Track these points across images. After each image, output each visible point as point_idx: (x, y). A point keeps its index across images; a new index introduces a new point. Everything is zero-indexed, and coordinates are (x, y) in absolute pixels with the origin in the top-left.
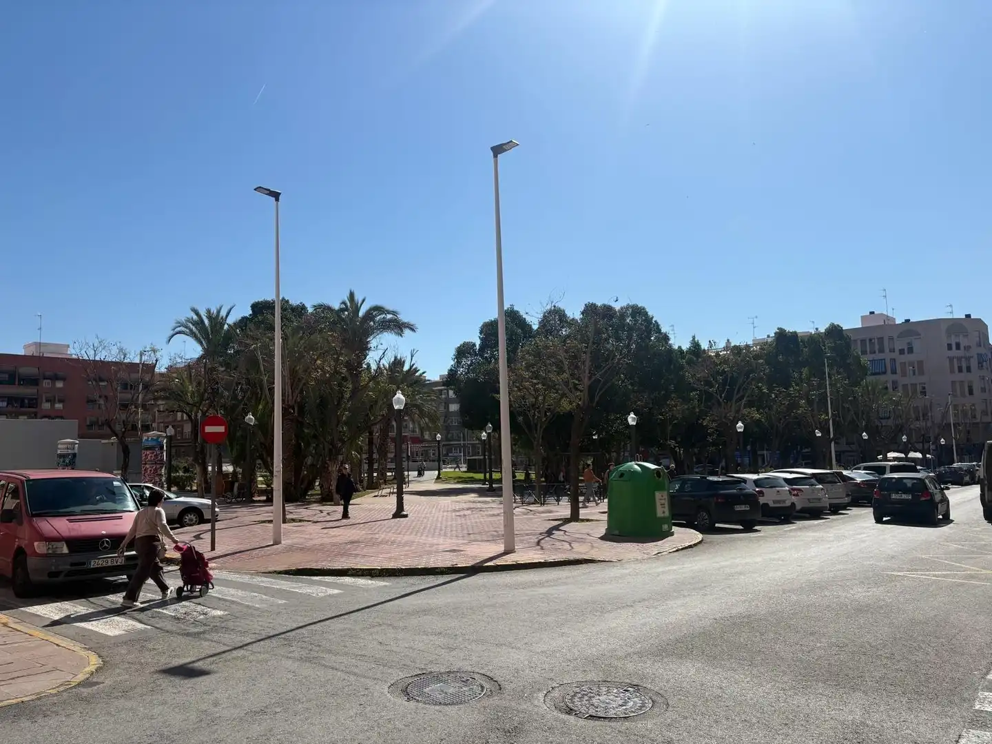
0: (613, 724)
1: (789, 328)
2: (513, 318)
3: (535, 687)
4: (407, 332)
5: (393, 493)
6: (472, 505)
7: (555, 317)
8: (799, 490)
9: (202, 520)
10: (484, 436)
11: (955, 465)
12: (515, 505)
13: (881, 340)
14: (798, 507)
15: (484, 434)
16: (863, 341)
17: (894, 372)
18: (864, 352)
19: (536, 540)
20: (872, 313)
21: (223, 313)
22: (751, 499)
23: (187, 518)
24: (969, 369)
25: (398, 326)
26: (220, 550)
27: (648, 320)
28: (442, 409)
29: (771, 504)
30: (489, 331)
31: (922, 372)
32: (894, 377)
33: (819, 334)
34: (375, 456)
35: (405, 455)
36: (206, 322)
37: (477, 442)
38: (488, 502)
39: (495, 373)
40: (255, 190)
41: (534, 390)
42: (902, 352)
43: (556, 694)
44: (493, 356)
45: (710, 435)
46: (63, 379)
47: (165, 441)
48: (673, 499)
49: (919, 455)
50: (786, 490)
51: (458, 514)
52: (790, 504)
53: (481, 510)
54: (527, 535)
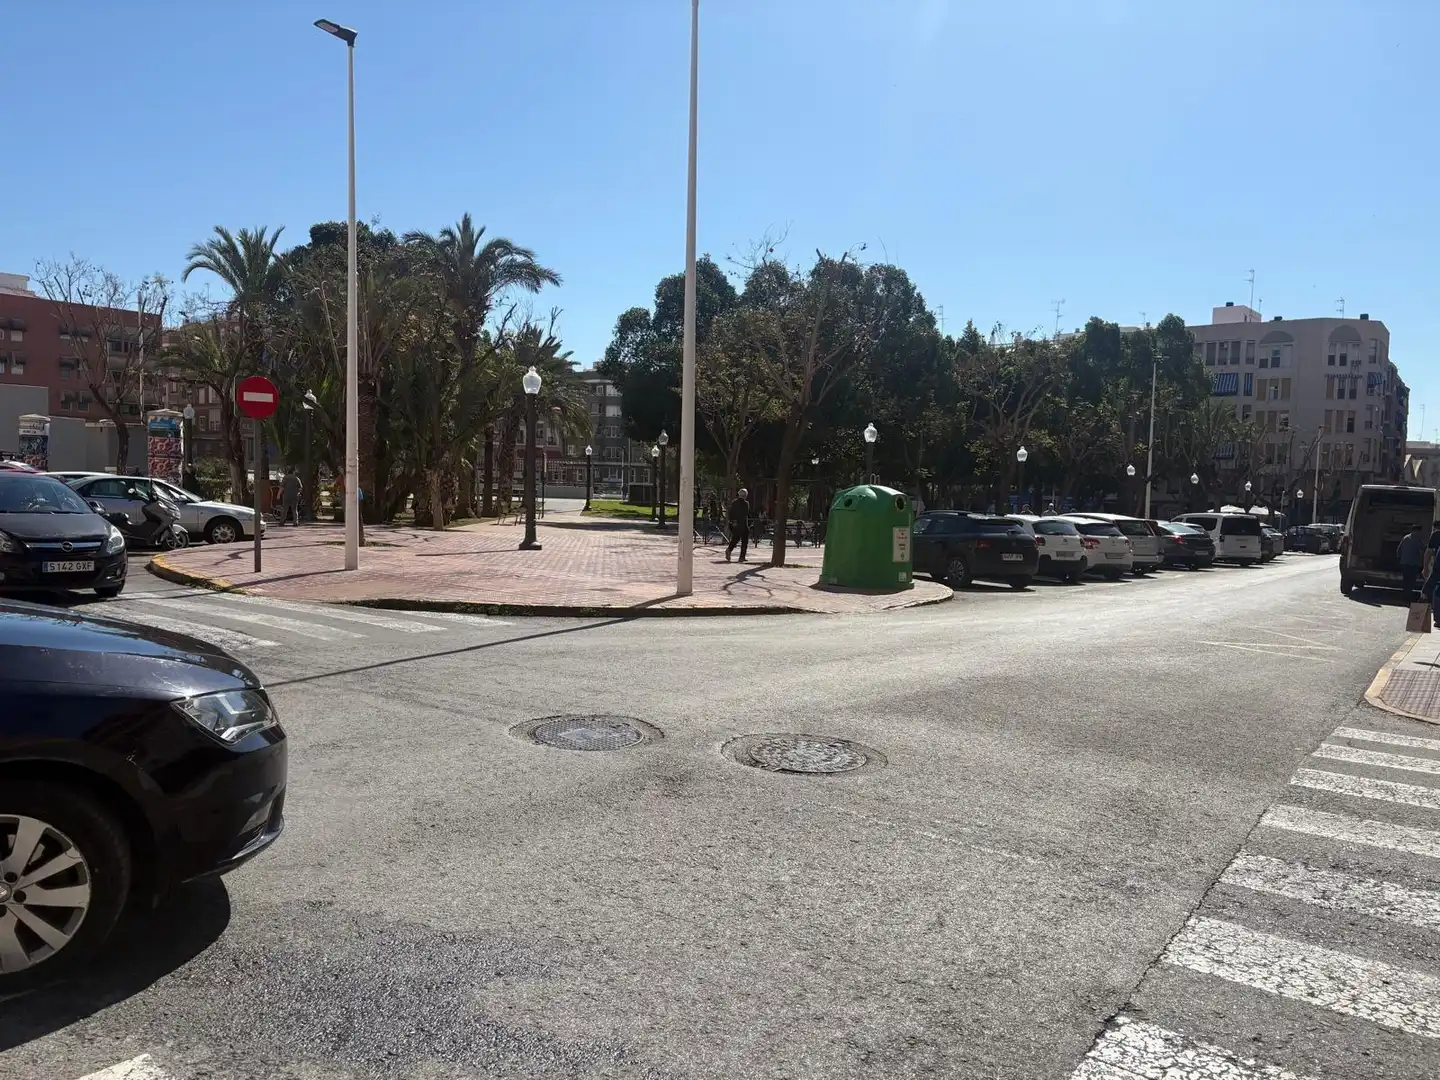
0: (810, 778)
1: (1108, 318)
2: (707, 273)
3: (709, 737)
4: (546, 284)
5: (520, 523)
6: (634, 542)
7: (770, 279)
8: (1096, 541)
9: (240, 536)
10: (656, 452)
11: (1312, 526)
12: (694, 545)
13: (1236, 344)
14: (1091, 564)
15: (656, 448)
16: (1211, 346)
17: (1248, 393)
18: (1210, 362)
19: (723, 585)
20: (1230, 304)
21: (267, 239)
22: (1027, 547)
23: (219, 532)
24: (1353, 395)
25: (533, 275)
26: (267, 571)
27: (908, 290)
28: (595, 412)
29: (1054, 557)
30: (670, 292)
31: (1286, 395)
32: (1247, 400)
33: (1149, 331)
34: (496, 474)
35: (538, 476)
36: (241, 250)
37: (645, 464)
38: (658, 540)
39: (677, 357)
40: (316, 24)
41: (733, 385)
42: (1263, 364)
43: (738, 745)
44: (673, 331)
45: (978, 466)
46: (23, 330)
47: (182, 424)
48: (917, 544)
49: (1264, 511)
50: (1076, 540)
51: (614, 550)
52: (1079, 558)
53: (647, 547)
54: (710, 578)
